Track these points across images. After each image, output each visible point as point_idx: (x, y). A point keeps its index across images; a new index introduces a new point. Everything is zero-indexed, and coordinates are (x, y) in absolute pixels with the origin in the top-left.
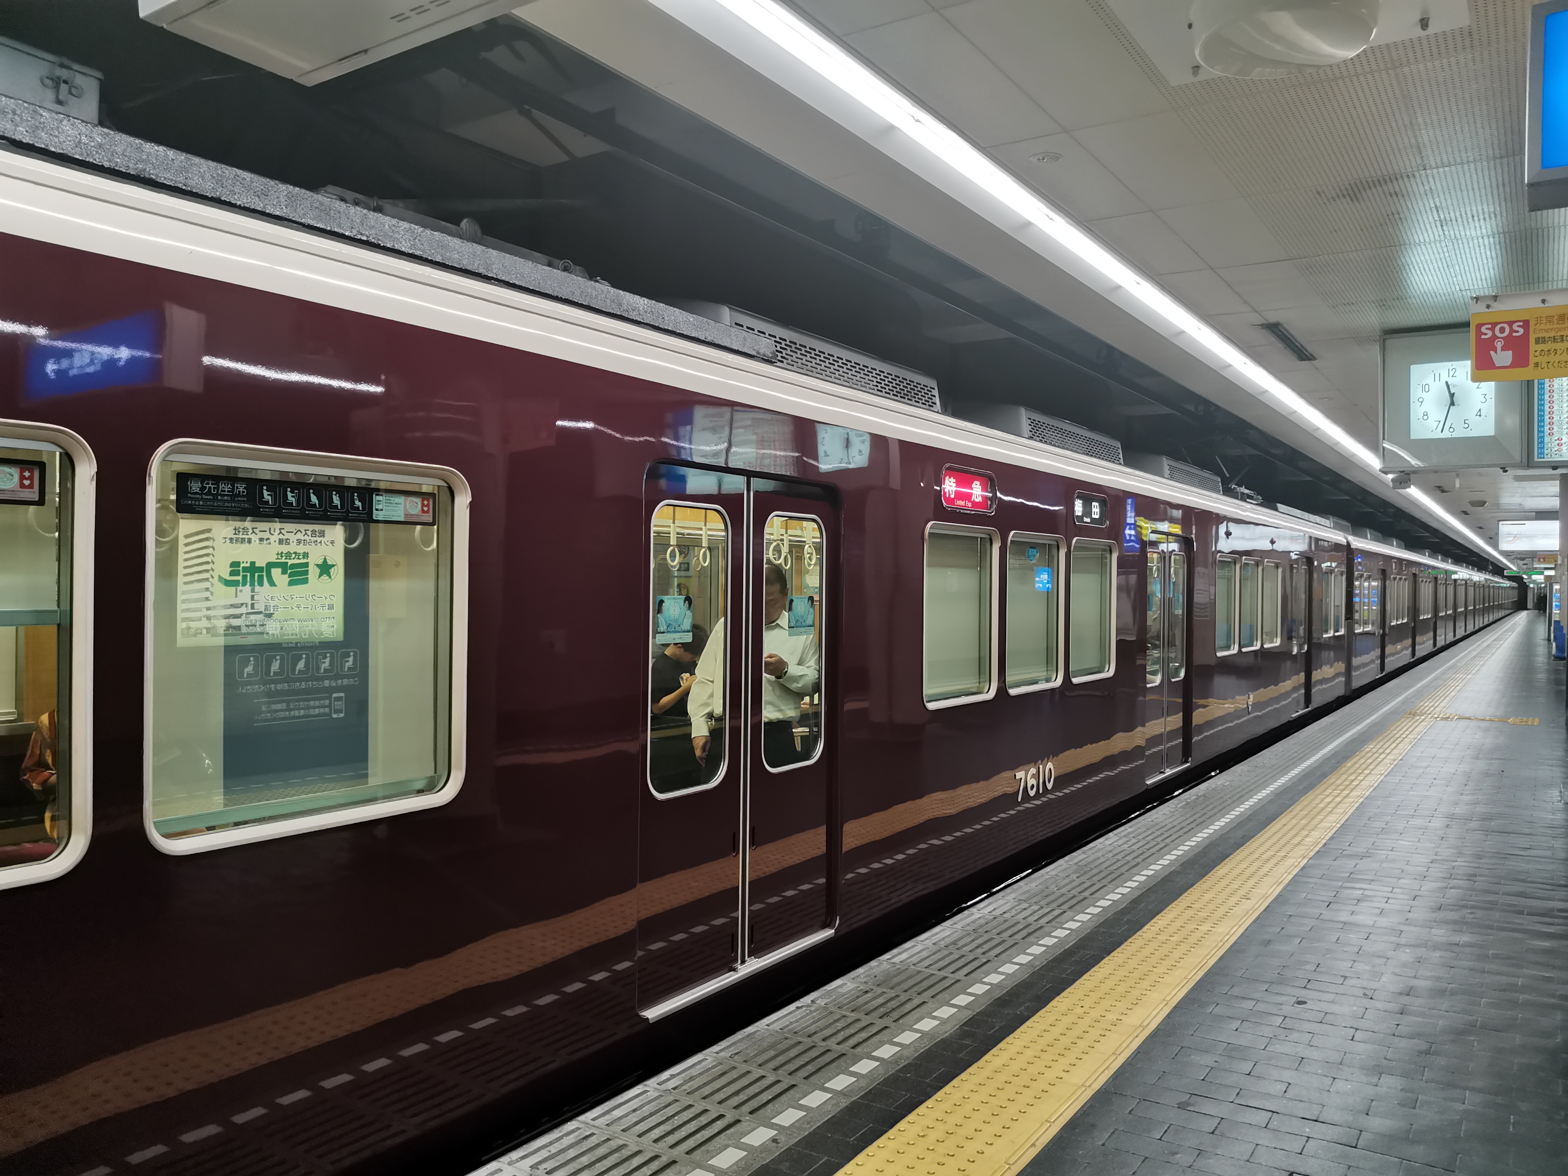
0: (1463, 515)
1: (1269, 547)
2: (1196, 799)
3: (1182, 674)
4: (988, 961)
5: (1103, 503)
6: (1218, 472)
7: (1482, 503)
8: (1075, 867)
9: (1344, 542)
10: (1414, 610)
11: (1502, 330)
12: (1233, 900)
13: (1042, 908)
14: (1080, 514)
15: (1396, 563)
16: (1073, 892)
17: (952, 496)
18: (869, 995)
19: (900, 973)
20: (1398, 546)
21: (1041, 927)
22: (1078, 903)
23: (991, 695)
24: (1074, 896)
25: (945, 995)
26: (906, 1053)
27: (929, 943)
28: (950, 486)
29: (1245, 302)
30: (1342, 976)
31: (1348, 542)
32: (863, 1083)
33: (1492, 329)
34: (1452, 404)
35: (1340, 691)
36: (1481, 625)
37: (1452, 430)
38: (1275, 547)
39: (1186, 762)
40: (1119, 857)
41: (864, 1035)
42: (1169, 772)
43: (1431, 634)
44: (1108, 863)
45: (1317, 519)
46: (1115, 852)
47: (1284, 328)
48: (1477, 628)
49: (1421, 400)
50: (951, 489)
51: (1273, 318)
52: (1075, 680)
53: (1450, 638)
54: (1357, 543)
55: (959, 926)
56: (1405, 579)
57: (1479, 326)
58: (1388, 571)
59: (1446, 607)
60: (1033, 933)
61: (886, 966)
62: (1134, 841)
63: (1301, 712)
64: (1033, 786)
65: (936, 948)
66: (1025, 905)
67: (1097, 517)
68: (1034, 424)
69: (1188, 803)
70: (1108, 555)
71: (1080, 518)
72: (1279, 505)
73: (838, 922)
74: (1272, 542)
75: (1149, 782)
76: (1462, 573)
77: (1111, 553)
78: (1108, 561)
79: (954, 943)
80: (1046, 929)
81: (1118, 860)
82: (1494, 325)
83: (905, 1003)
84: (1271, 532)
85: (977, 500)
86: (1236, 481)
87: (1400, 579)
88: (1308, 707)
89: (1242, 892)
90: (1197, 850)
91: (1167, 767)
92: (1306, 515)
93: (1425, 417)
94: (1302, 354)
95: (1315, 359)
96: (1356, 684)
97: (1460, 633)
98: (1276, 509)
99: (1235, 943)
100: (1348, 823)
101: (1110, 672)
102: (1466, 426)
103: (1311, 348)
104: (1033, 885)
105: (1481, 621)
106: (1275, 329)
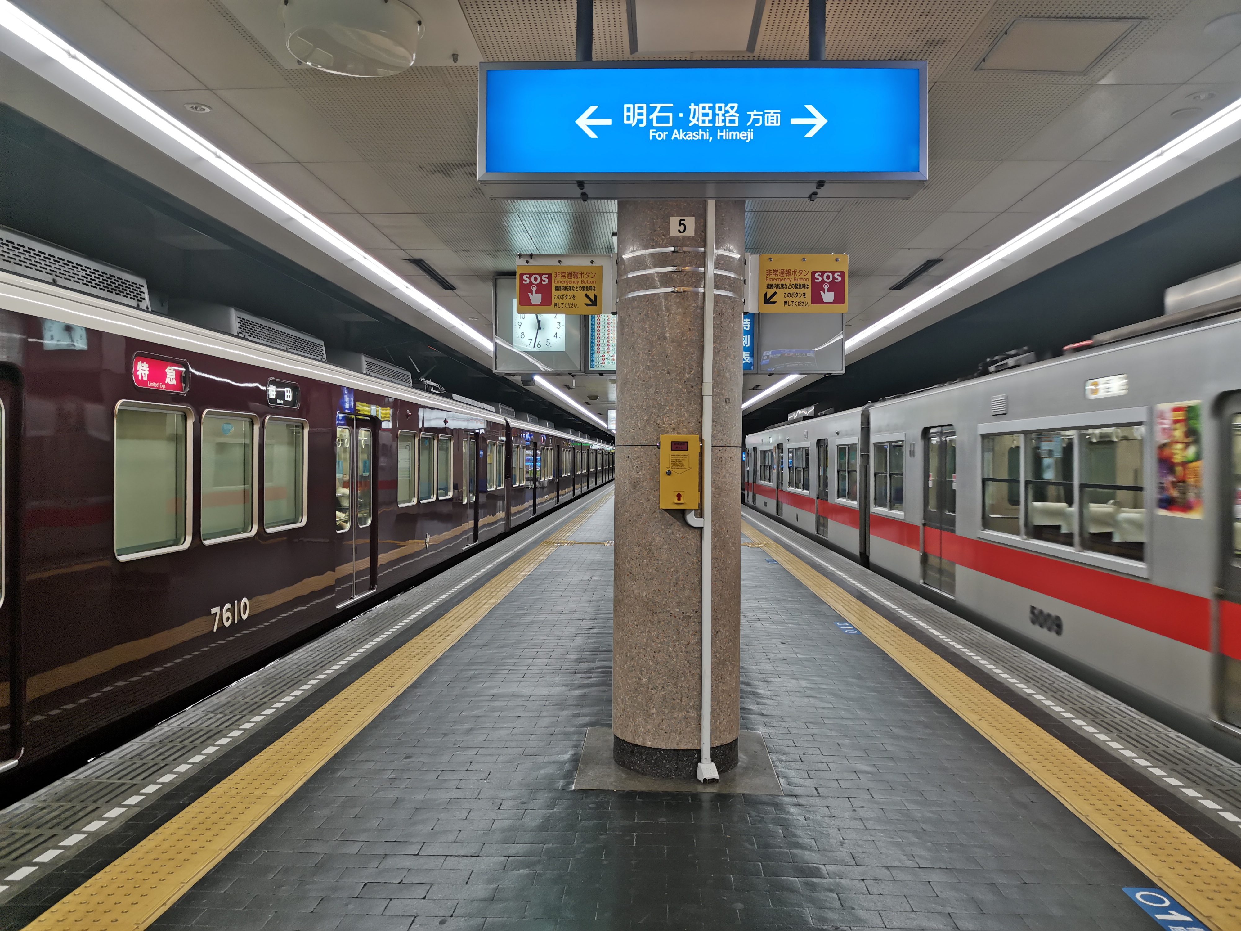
0: (587, 404)
1: (443, 425)
2: (376, 616)
3: (369, 521)
4: (166, 765)
5: (295, 389)
6: (409, 368)
7: (596, 397)
8: (262, 680)
9: (504, 422)
10: (558, 471)
11: (536, 279)
12: (381, 689)
13: (226, 715)
14: (274, 397)
15: (551, 439)
16: (256, 700)
17: (145, 379)
18: (45, 811)
19: (81, 787)
20: (550, 427)
21: (221, 731)
22: (256, 708)
23: (186, 545)
24: (256, 703)
25: (119, 799)
26: (68, 853)
27: (116, 758)
28: (142, 370)
29: (392, 241)
30: (443, 734)
31: (507, 422)
32: (15, 888)
33: (530, 278)
34: (539, 328)
35: (502, 530)
37: (539, 346)
38: (448, 425)
39: (373, 589)
40: (302, 667)
41: (29, 846)
42: (357, 598)
43: (571, 488)
44: (292, 673)
45: (485, 406)
46: (300, 664)
47: (426, 263)
49: (520, 324)
50: (143, 372)
51: (417, 255)
52: (269, 531)
53: (585, 489)
54: (515, 423)
55: (147, 740)
56: (551, 449)
57: (522, 275)
58: (538, 444)
59: (581, 468)
60: (211, 736)
61: (69, 783)
62: (318, 653)
63: (470, 545)
64: (228, 618)
65: (122, 761)
66: (212, 715)
67: (290, 399)
68: (244, 323)
69: (369, 620)
70: (301, 431)
71: (274, 401)
72: (453, 395)
73: (22, 751)
74: (446, 422)
75: (338, 607)
76: (597, 445)
77: (303, 429)
78: (301, 435)
79: (139, 754)
80: (224, 732)
81: (300, 670)
82: (531, 275)
83: (80, 811)
84: (444, 415)
85: (171, 383)
86: (425, 375)
87: (548, 449)
88: (476, 541)
89: (388, 683)
90: (365, 655)
91: (356, 594)
92: (476, 403)
93: (523, 336)
94: (447, 285)
95: (455, 289)
96: (513, 525)
97: (592, 486)
98: (451, 398)
99: (372, 721)
100: (481, 623)
101: (303, 523)
102: (548, 344)
103: (452, 280)
104: (223, 698)
105: (607, 478)
106: (419, 263)
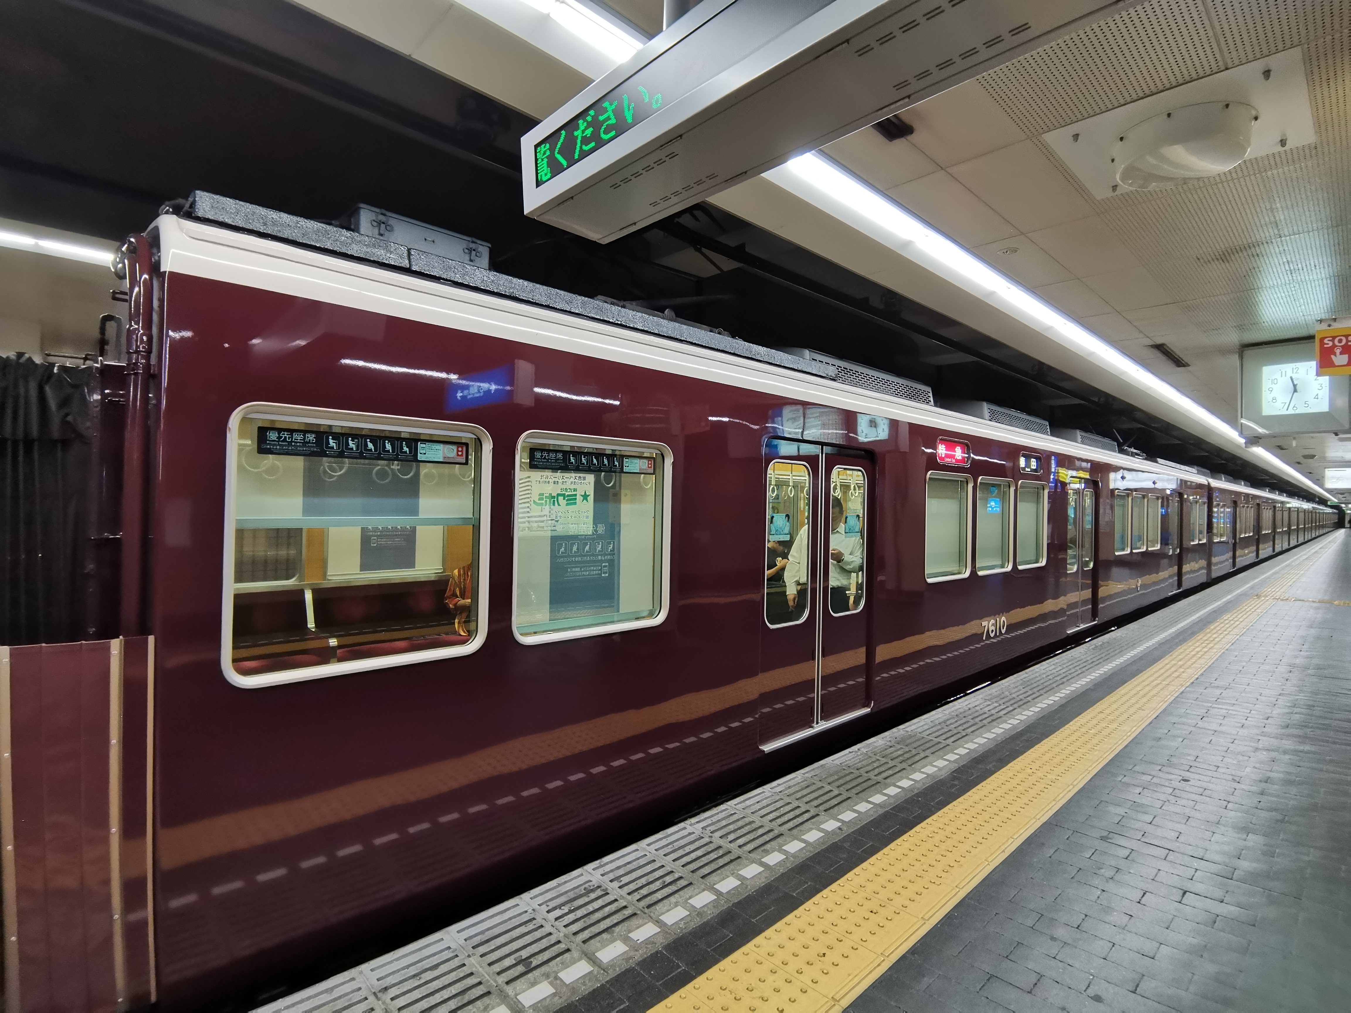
0: (1297, 465)
1: (1152, 486)
2: (1101, 645)
3: (1091, 565)
4: (967, 735)
5: (1038, 459)
6: (1115, 439)
7: (1312, 457)
8: (1021, 682)
9: (1206, 483)
10: (1258, 528)
11: (1340, 341)
12: (1132, 710)
13: (1000, 705)
14: (1024, 466)
15: (1244, 496)
16: (1021, 697)
17: (943, 456)
18: (892, 748)
19: (912, 737)
20: (1245, 485)
21: (1000, 717)
22: (1023, 703)
23: (967, 574)
24: (1021, 700)
25: (940, 753)
26: (918, 785)
27: (928, 721)
28: (942, 450)
29: (1141, 332)
30: (1215, 766)
31: (1208, 483)
32: (892, 801)
33: (1333, 341)
34: (1295, 391)
35: (1204, 579)
36: (1310, 538)
37: (1295, 408)
38: (1157, 486)
39: (1094, 620)
40: (1050, 677)
41: (891, 772)
42: (1082, 626)
43: (1271, 543)
44: (1042, 681)
45: (1187, 468)
46: (1047, 674)
47: (1168, 347)
48: (1306, 540)
49: (1271, 389)
50: (942, 451)
51: (1159, 341)
52: (1020, 568)
53: (1286, 546)
54: (1215, 483)
55: (947, 712)
56: (1251, 507)
57: (1322, 340)
58: (1239, 503)
59: (1282, 525)
60: (995, 720)
61: (902, 732)
62: (1060, 668)
63: (1175, 592)
64: (992, 631)
65: (932, 725)
66: (989, 703)
67: (1035, 468)
68: (992, 412)
69: (1096, 647)
70: (1042, 491)
71: (1024, 469)
72: (1158, 459)
73: (872, 705)
74: (1154, 483)
75: (1069, 632)
76: (1294, 503)
77: (1044, 490)
78: (1042, 495)
79: (945, 722)
80: (1004, 718)
81: (1050, 679)
82: (1334, 338)
83: (915, 755)
84: (1154, 477)
85: (958, 458)
86: (1127, 445)
87: (1248, 507)
88: (1179, 589)
89: (1138, 706)
90: (1104, 677)
91: (1082, 623)
92: (1178, 466)
93: (1274, 401)
94: (1179, 363)
95: (1189, 365)
96: (1214, 575)
97: (1293, 543)
98: (1157, 462)
99: (1136, 737)
100: (1214, 665)
101: (1042, 563)
102: (1306, 405)
103: (1186, 359)
104: (994, 691)
106: (1161, 348)
